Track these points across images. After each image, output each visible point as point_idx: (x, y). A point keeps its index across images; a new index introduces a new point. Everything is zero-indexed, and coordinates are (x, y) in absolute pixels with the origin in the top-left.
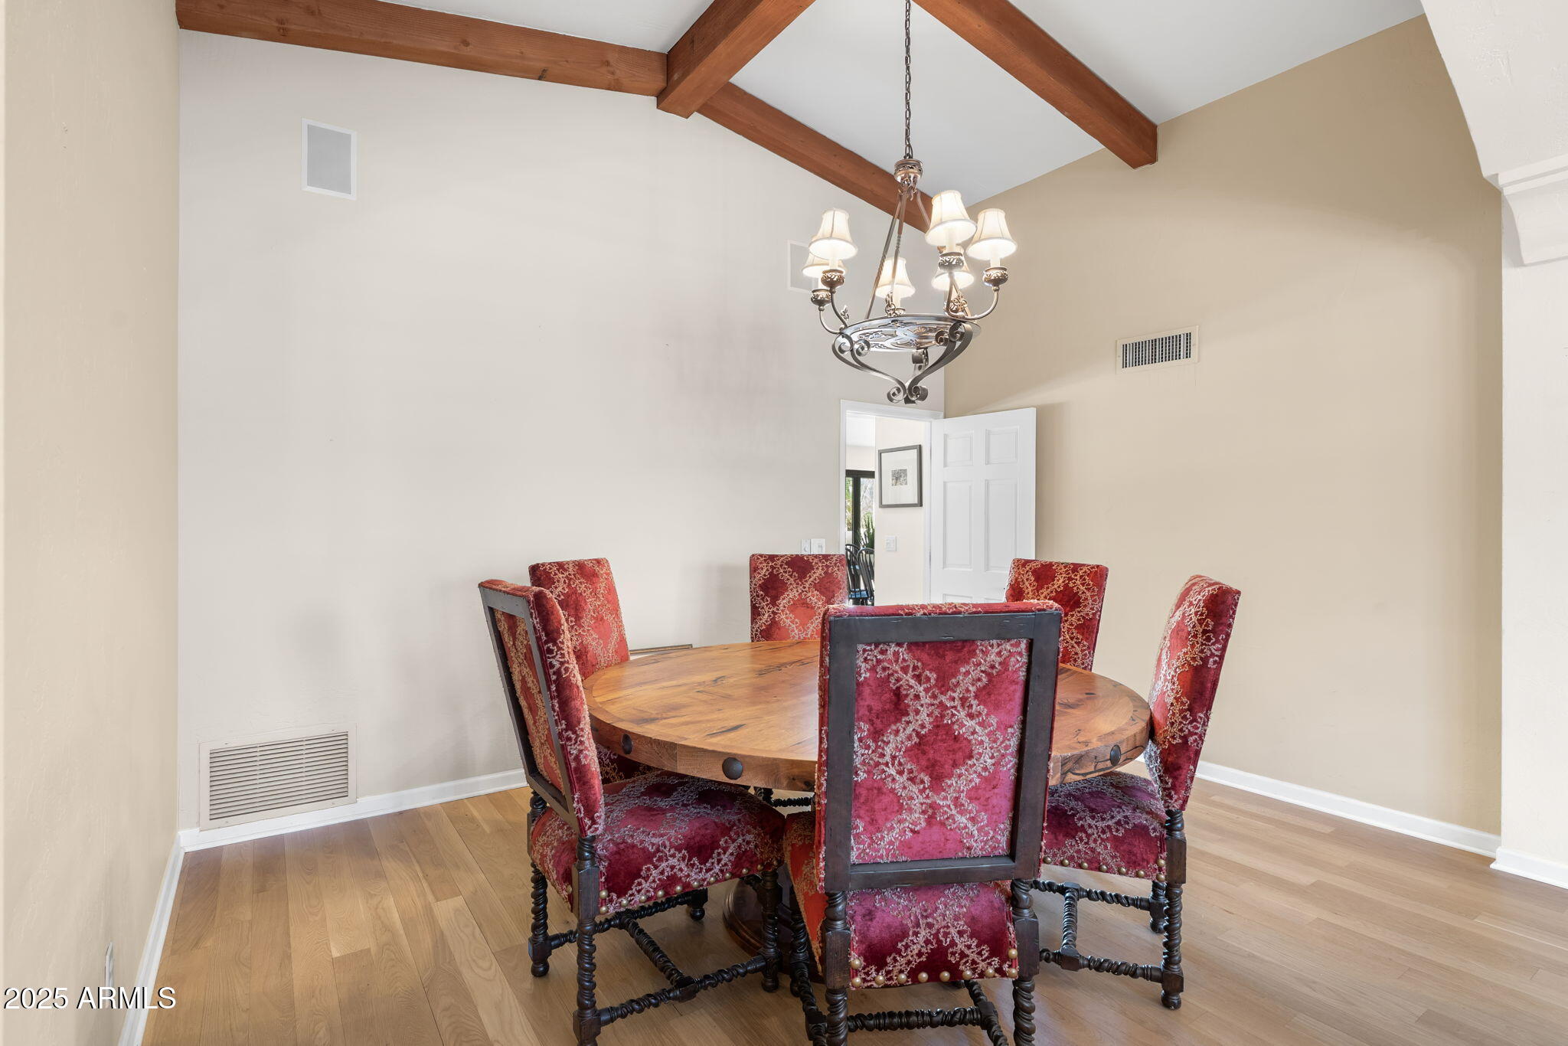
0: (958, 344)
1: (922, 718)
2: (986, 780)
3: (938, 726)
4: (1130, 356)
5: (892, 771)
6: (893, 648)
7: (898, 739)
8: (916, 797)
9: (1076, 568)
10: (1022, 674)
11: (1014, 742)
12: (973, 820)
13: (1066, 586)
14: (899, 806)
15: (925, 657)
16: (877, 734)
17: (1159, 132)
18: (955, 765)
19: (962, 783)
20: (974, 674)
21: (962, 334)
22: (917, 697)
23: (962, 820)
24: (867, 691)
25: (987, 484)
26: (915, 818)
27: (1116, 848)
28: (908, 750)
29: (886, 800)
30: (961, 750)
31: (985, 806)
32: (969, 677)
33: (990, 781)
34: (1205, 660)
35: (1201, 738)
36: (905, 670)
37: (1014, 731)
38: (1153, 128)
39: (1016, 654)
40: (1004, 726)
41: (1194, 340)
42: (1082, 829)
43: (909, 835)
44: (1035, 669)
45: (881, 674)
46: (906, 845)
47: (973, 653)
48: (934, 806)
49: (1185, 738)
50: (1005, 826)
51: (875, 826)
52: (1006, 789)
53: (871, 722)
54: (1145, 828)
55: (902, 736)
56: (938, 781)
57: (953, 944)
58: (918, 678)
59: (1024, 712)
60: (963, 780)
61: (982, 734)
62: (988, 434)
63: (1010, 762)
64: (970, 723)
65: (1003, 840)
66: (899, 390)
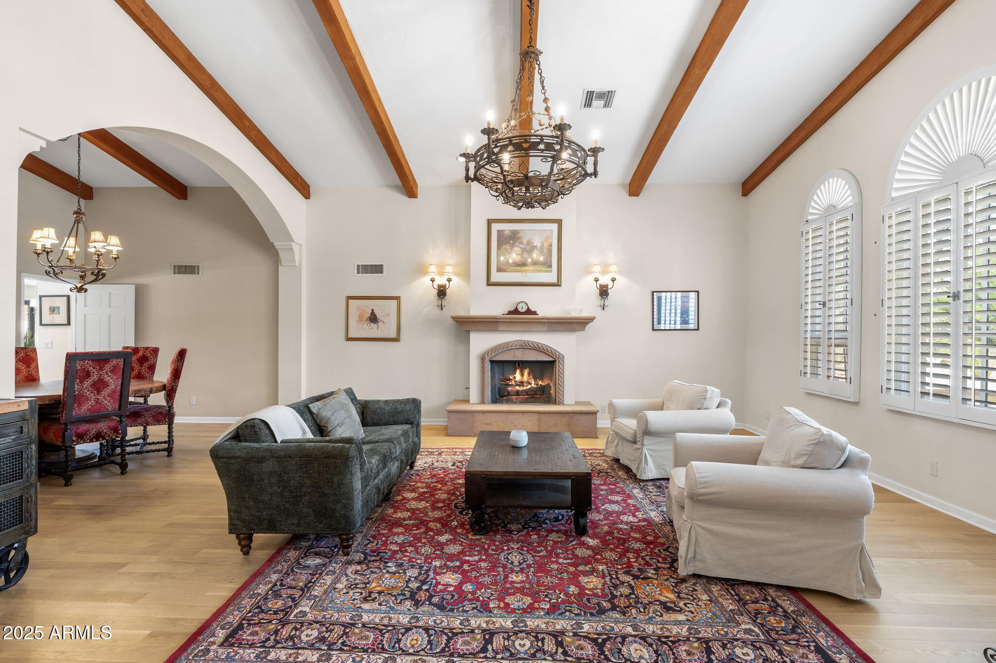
0: (100, 277)
1: (95, 377)
2: (113, 392)
3: (99, 379)
4: (176, 270)
5: (86, 391)
6: (87, 361)
7: (88, 383)
8: (93, 397)
9: (147, 348)
10: (122, 366)
11: (120, 382)
12: (109, 402)
13: (143, 355)
14: (87, 399)
15: (96, 363)
16: (81, 382)
17: (188, 189)
18: (104, 388)
19: (106, 393)
20: (109, 367)
21: (102, 274)
22: (93, 372)
23: (106, 402)
24: (79, 372)
25: (110, 316)
26: (92, 402)
27: (153, 418)
28: (91, 385)
29: (83, 398)
30: (106, 385)
31: (112, 398)
32: (108, 367)
33: (114, 392)
34: (178, 367)
35: (177, 387)
36: (90, 366)
37: (120, 380)
38: (186, 187)
39: (121, 362)
40: (117, 379)
41: (200, 268)
42: (143, 415)
43: (90, 407)
44: (126, 365)
45: (83, 367)
46: (89, 410)
47: (109, 362)
48: (98, 399)
49: (173, 387)
50: (118, 403)
51: (80, 405)
52: (118, 394)
53: (80, 379)
54: (162, 412)
55: (89, 382)
56: (99, 392)
57: (103, 431)
58: (94, 368)
59: (123, 375)
60: (106, 392)
61: (111, 381)
62: (110, 294)
63: (119, 388)
64: (108, 378)
65: (117, 407)
66: (75, 289)
